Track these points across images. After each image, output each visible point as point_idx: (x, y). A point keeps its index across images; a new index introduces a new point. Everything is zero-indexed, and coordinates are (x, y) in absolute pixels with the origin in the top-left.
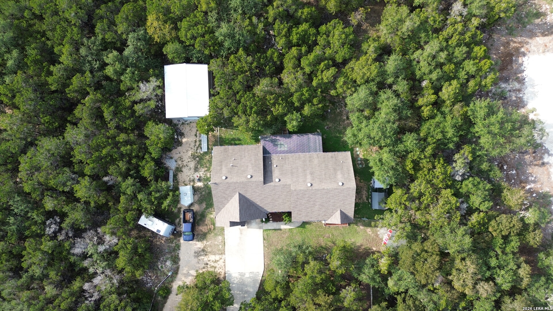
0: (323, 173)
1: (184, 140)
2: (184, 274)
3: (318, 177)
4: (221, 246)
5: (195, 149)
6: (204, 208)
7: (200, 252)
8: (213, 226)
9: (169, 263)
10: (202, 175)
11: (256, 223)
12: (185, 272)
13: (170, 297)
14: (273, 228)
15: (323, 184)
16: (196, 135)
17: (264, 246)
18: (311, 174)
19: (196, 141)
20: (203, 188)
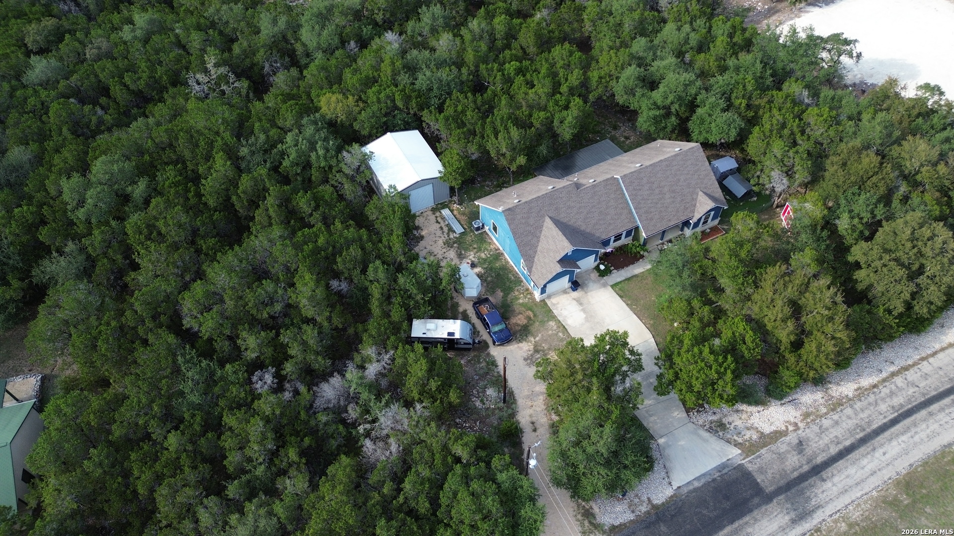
1: (423, 233)
2: (528, 397)
4: (561, 334)
5: (446, 236)
6: (501, 296)
7: (532, 355)
8: (530, 313)
9: (491, 392)
10: (473, 259)
11: (594, 282)
12: (526, 393)
13: (524, 439)
14: (624, 278)
16: (437, 222)
17: (627, 305)
19: (441, 228)
20: (485, 273)
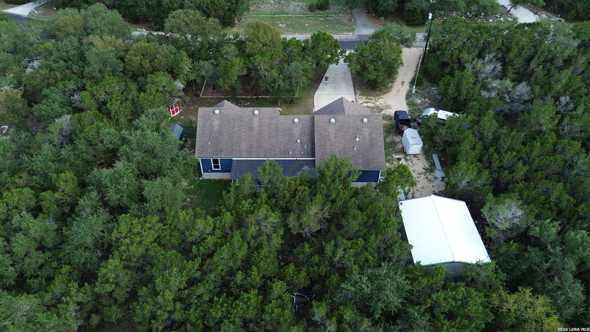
0: (236, 129)
3: (244, 123)
15: (238, 113)
18: (251, 128)
